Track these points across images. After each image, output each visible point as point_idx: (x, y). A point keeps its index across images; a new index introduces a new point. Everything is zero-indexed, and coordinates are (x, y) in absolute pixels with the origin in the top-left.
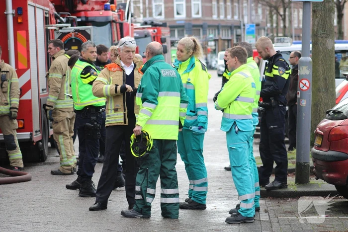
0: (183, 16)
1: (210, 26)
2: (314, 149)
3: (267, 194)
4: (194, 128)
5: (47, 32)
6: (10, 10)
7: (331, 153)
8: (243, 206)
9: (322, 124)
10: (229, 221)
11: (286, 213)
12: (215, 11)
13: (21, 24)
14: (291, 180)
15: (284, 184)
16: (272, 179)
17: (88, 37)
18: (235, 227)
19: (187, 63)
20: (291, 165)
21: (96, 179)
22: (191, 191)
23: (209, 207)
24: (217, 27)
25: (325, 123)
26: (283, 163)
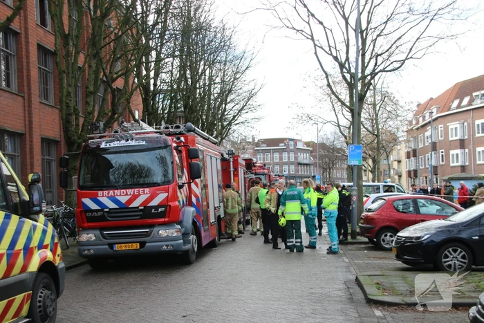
0: (287, 173)
1: (298, 177)
2: (360, 224)
3: (341, 243)
4: (310, 216)
5: (245, 178)
6: (232, 169)
7: (368, 226)
8: (333, 247)
9: (363, 214)
10: (328, 253)
11: (350, 250)
12: (300, 170)
13: (236, 175)
14: (349, 237)
15: (347, 239)
16: (341, 237)
17: (261, 180)
18: (331, 255)
19: (308, 189)
20: (349, 231)
21: (270, 236)
22: (310, 241)
23: (317, 248)
24: (301, 177)
25: (365, 214)
26: (346, 230)
